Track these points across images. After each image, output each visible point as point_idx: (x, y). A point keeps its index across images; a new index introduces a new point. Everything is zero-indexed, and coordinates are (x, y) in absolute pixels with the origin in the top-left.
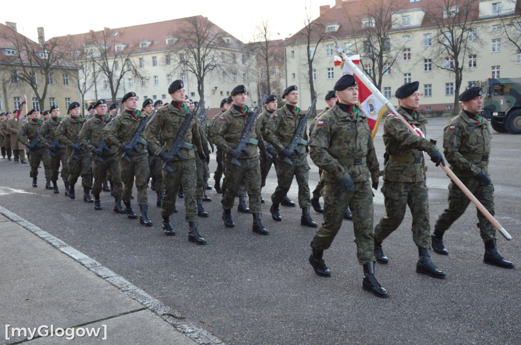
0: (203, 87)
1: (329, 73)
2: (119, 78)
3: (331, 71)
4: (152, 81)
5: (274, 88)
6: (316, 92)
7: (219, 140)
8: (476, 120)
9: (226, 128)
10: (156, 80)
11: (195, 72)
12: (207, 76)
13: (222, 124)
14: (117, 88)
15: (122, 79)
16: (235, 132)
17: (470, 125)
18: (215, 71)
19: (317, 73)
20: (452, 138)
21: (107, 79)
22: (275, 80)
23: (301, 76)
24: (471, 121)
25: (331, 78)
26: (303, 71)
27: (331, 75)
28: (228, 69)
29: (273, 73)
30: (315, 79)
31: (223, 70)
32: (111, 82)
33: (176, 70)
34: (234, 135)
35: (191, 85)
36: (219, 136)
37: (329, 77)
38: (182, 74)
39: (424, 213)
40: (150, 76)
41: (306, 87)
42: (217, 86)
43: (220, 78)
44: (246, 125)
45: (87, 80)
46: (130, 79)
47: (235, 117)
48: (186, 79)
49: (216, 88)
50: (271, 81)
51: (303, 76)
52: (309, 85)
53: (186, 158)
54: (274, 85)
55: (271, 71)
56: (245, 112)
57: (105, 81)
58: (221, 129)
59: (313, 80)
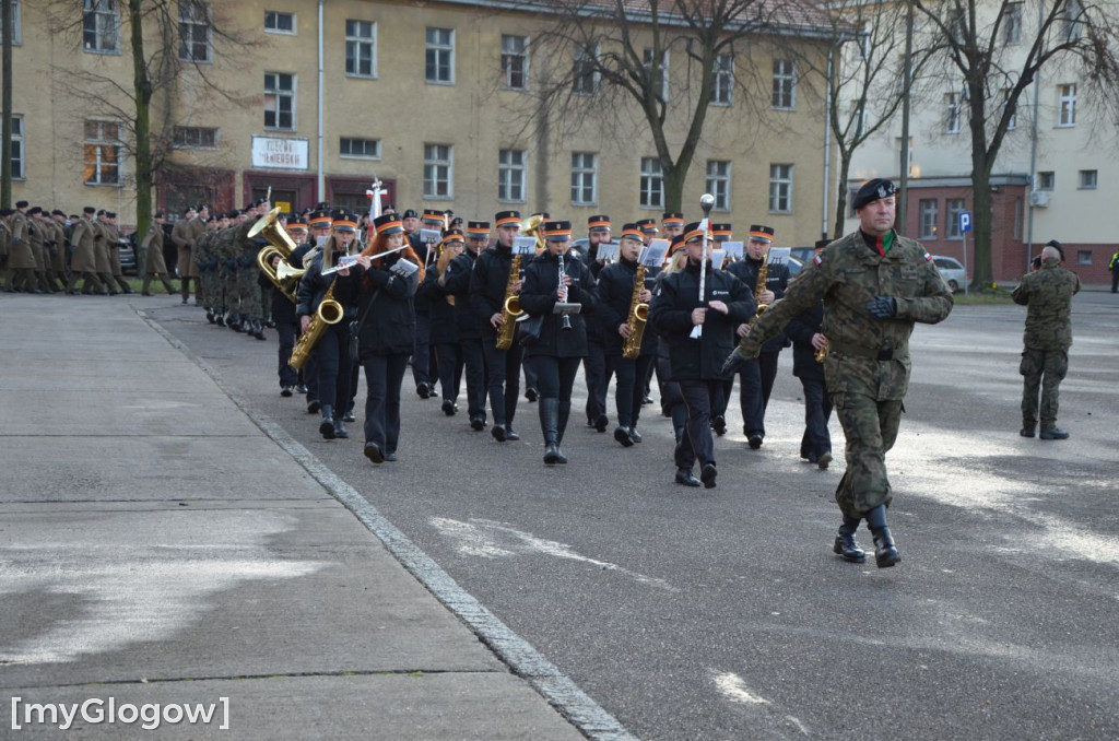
2: (1016, 81)
14: (1002, 130)
15: (1030, 88)
21: (959, 85)
32: (977, 99)
45: (870, 87)
57: (951, 96)
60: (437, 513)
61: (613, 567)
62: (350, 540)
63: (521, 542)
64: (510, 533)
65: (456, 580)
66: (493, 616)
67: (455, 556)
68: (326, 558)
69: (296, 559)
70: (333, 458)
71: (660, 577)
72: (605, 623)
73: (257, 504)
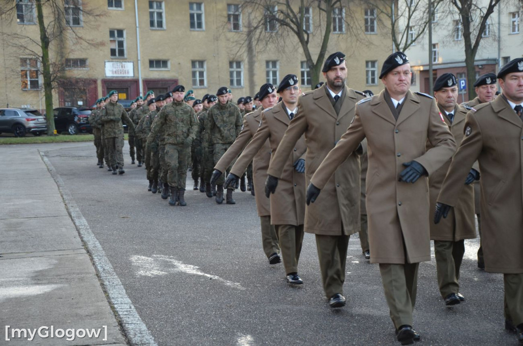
2: (485, 12)
15: (493, 15)
32: (466, 22)
57: (456, 22)
60: (137, 252)
61: (216, 277)
62: (78, 271)
63: (174, 266)
64: (171, 262)
65: (126, 290)
66: (135, 310)
67: (133, 276)
68: (61, 283)
69: (45, 284)
70: (97, 226)
71: (238, 282)
72: (194, 310)
73: (41, 254)
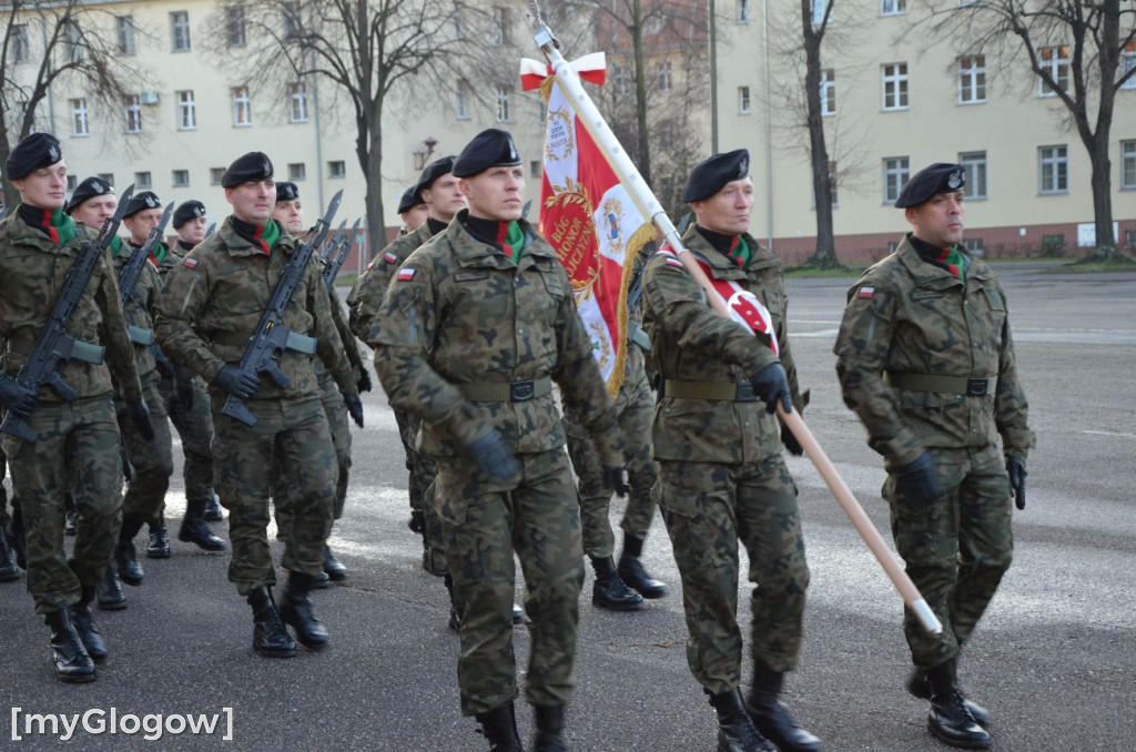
0: (377, 139)
1: (890, 86)
3: (897, 78)
4: (170, 108)
5: (664, 146)
6: (834, 164)
7: (182, 337)
8: (947, 268)
9: (204, 295)
10: (186, 109)
11: (345, 80)
12: (393, 98)
13: (190, 282)
16: (236, 309)
17: (920, 284)
18: (425, 79)
19: (840, 85)
20: (861, 324)
22: (667, 114)
23: (773, 97)
24: (929, 270)
25: (897, 106)
26: (781, 80)
27: (897, 93)
28: (477, 70)
29: (662, 86)
30: (831, 108)
31: (459, 71)
33: (271, 71)
34: (232, 320)
35: (330, 130)
36: (180, 323)
37: (890, 102)
38: (294, 87)
39: (786, 567)
40: (162, 90)
41: (795, 142)
42: (436, 138)
43: (447, 106)
44: (274, 290)
46: (76, 103)
47: (236, 259)
48: (311, 109)
49: (431, 144)
50: (652, 119)
51: (784, 100)
52: (807, 134)
53: (84, 394)
54: (662, 134)
55: (653, 79)
56: (270, 241)
58: (187, 300)
59: (825, 112)
